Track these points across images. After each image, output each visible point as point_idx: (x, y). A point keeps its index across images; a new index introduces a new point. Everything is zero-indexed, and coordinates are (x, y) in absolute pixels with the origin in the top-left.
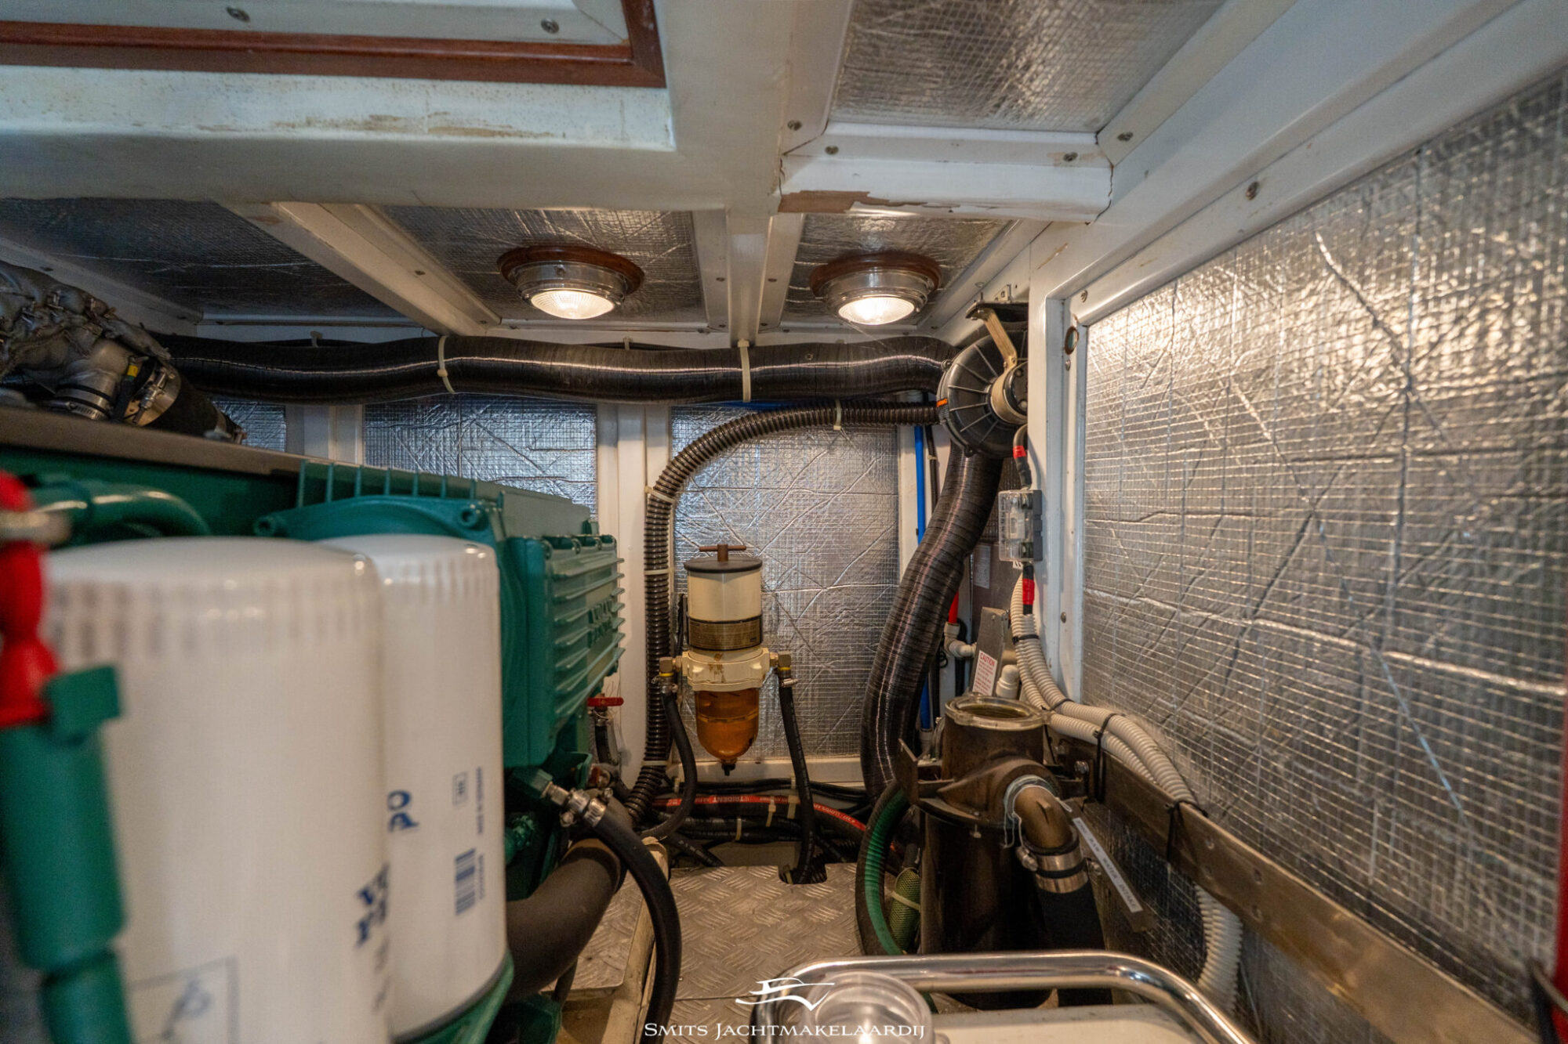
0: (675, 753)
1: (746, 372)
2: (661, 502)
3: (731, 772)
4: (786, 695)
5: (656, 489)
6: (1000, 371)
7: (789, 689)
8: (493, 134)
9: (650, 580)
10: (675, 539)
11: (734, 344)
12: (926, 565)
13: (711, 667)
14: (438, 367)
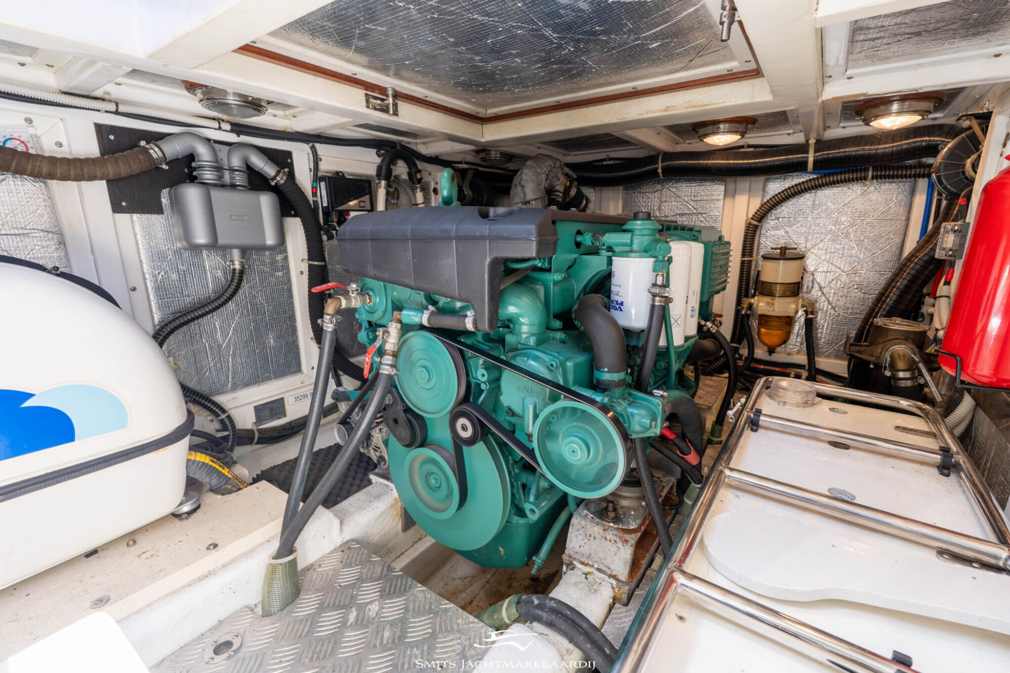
0: (745, 342)
1: (811, 156)
2: (754, 225)
3: (773, 354)
4: (810, 324)
5: (752, 218)
7: (811, 319)
8: (704, 106)
9: (743, 263)
10: (759, 244)
11: (807, 141)
12: (912, 262)
13: (768, 303)
14: (658, 168)
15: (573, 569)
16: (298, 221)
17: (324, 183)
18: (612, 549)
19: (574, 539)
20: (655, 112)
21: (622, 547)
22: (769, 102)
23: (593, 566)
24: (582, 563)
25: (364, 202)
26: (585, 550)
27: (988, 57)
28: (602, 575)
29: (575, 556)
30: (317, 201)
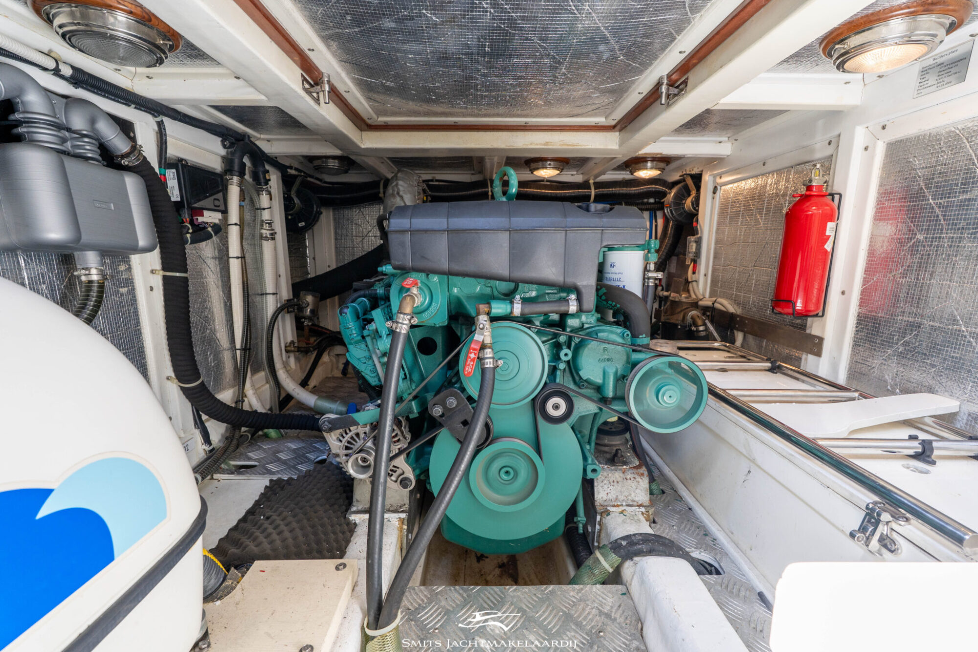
1: (593, 192)
6: (689, 195)
8: (574, 145)
11: (589, 182)
15: (608, 514)
18: (633, 485)
19: (601, 490)
20: (537, 144)
21: (640, 480)
22: (616, 150)
23: (622, 505)
24: (614, 506)
25: (218, 200)
26: (612, 496)
27: (715, 142)
28: (633, 508)
29: (606, 504)
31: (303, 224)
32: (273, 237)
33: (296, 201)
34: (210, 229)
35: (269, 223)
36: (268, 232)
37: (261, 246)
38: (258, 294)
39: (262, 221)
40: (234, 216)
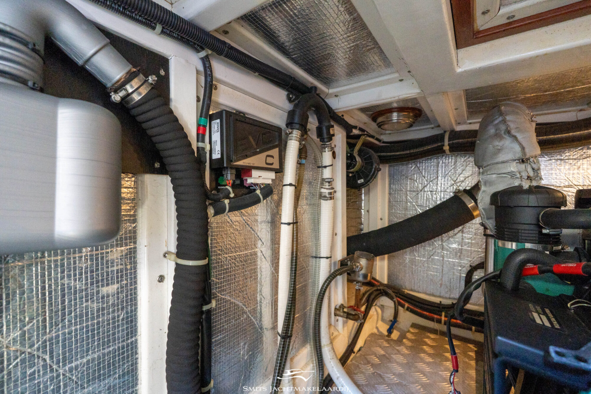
16: (165, 181)
17: (218, 121)
30: (203, 149)
31: (362, 180)
32: (331, 197)
33: (358, 159)
34: (258, 192)
35: (329, 182)
36: (327, 191)
37: (319, 206)
38: (313, 257)
39: (323, 180)
40: (290, 176)
